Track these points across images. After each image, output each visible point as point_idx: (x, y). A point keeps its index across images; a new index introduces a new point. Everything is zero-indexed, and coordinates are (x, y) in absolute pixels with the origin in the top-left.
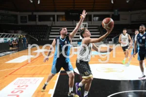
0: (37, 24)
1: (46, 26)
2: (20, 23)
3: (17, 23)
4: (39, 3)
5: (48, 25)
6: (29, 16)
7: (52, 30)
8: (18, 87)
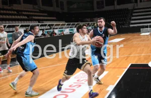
0: (116, 8)
1: (127, 10)
2: (96, 10)
3: (93, 10)
5: (129, 8)
7: (134, 14)
8: (78, 81)
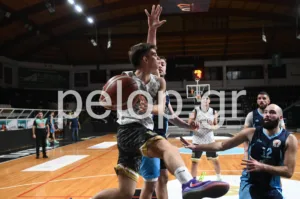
4: (109, 45)
6: (92, 72)
